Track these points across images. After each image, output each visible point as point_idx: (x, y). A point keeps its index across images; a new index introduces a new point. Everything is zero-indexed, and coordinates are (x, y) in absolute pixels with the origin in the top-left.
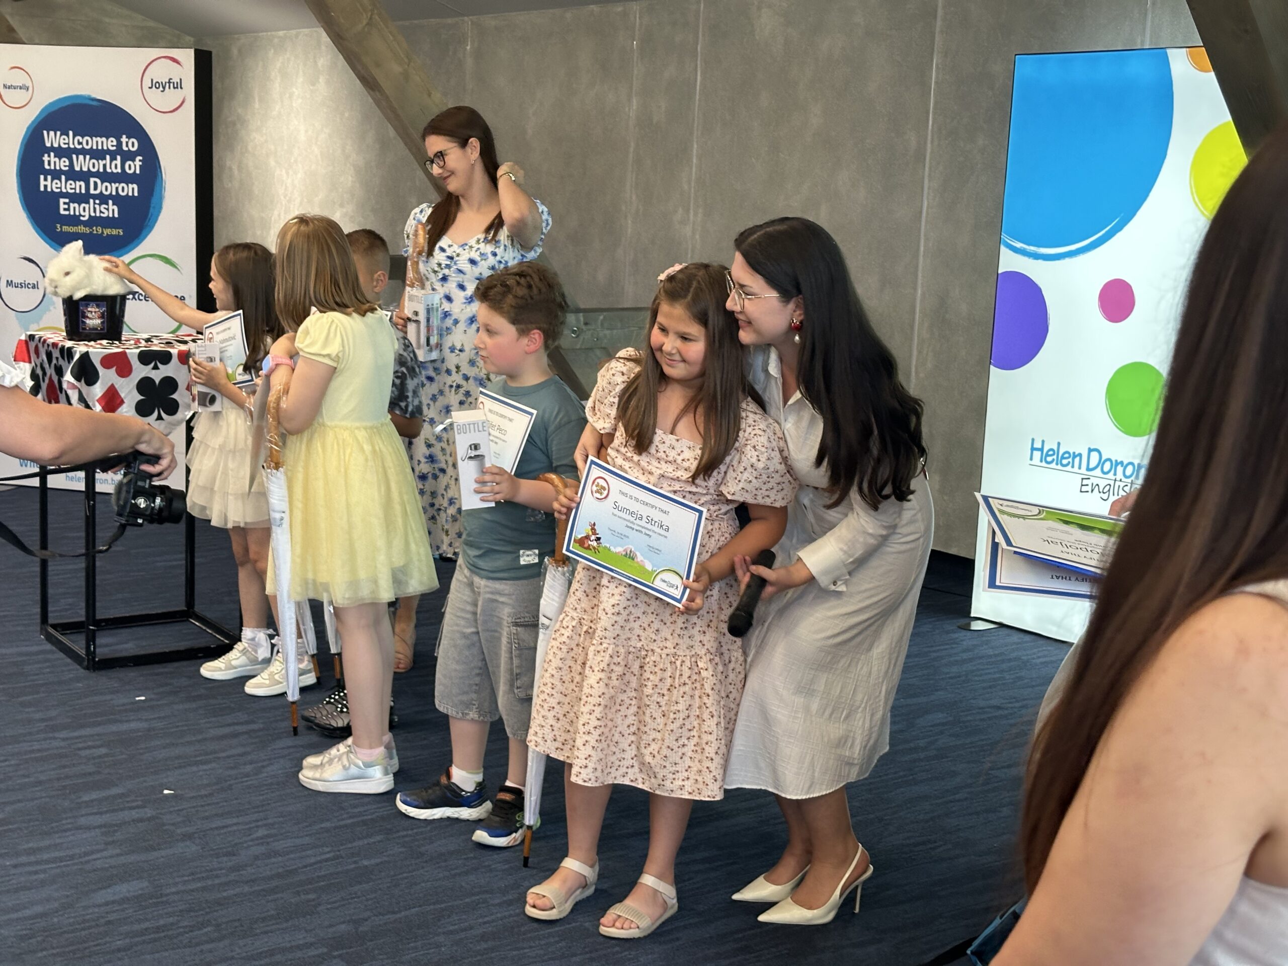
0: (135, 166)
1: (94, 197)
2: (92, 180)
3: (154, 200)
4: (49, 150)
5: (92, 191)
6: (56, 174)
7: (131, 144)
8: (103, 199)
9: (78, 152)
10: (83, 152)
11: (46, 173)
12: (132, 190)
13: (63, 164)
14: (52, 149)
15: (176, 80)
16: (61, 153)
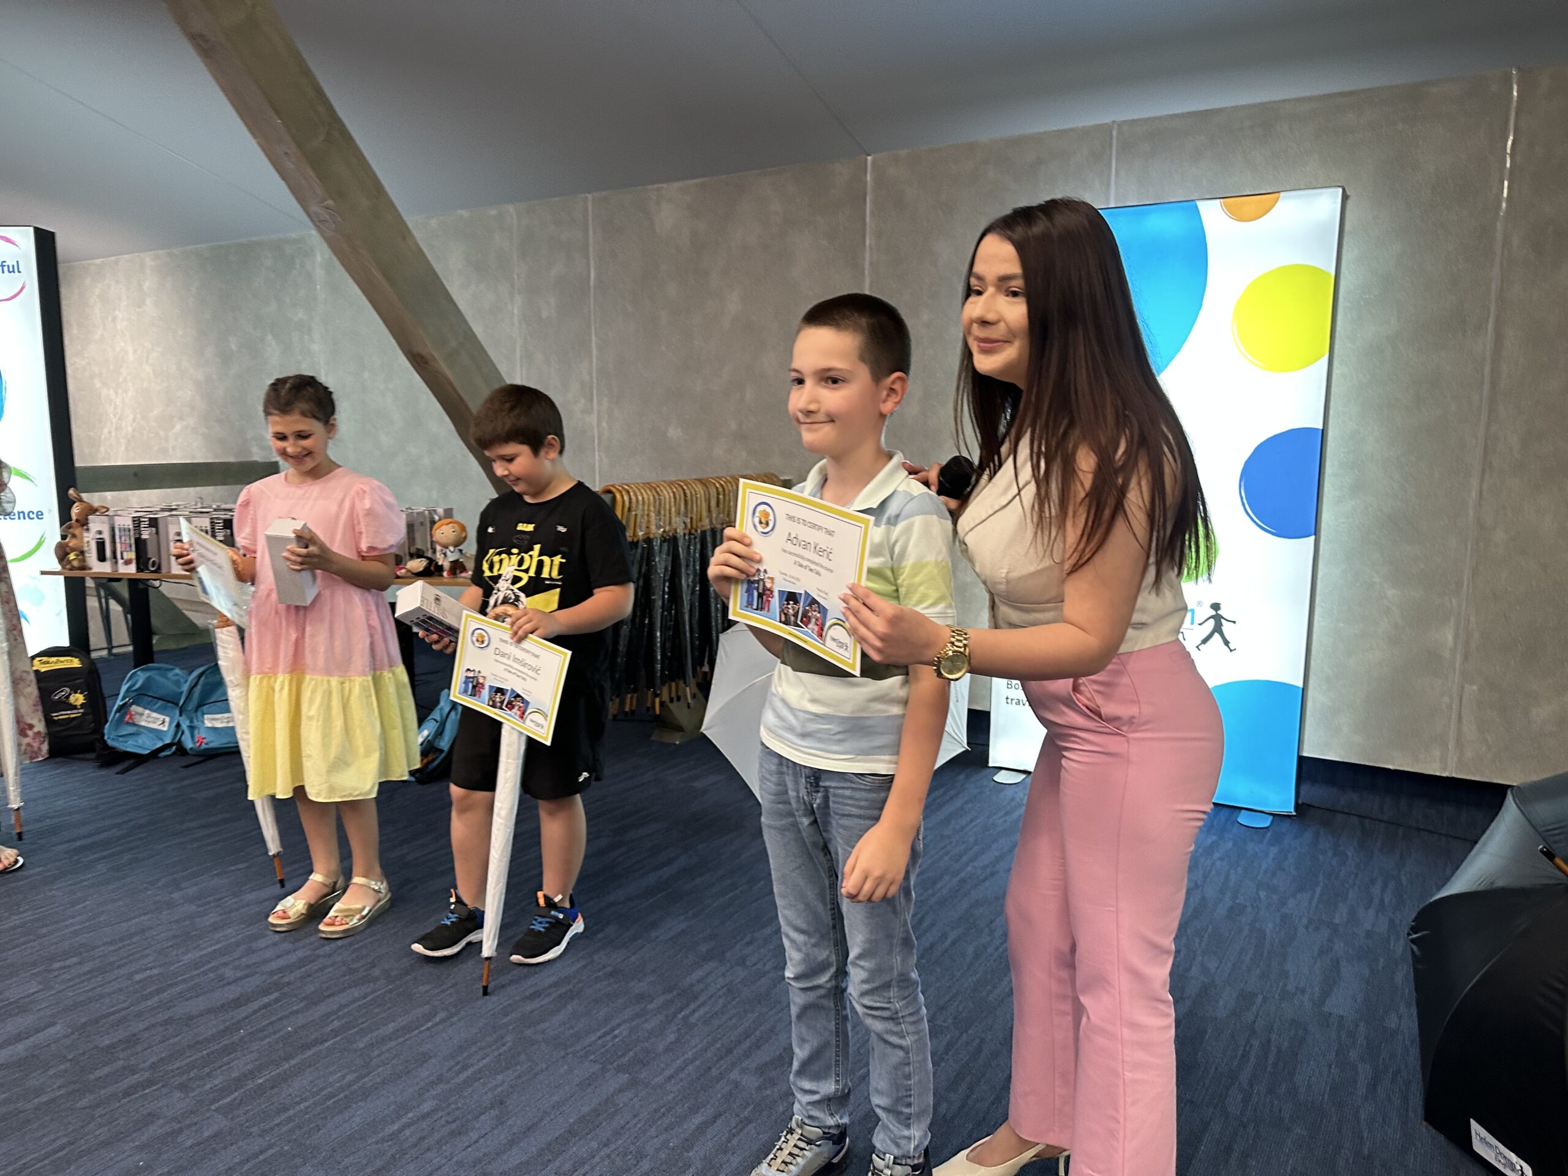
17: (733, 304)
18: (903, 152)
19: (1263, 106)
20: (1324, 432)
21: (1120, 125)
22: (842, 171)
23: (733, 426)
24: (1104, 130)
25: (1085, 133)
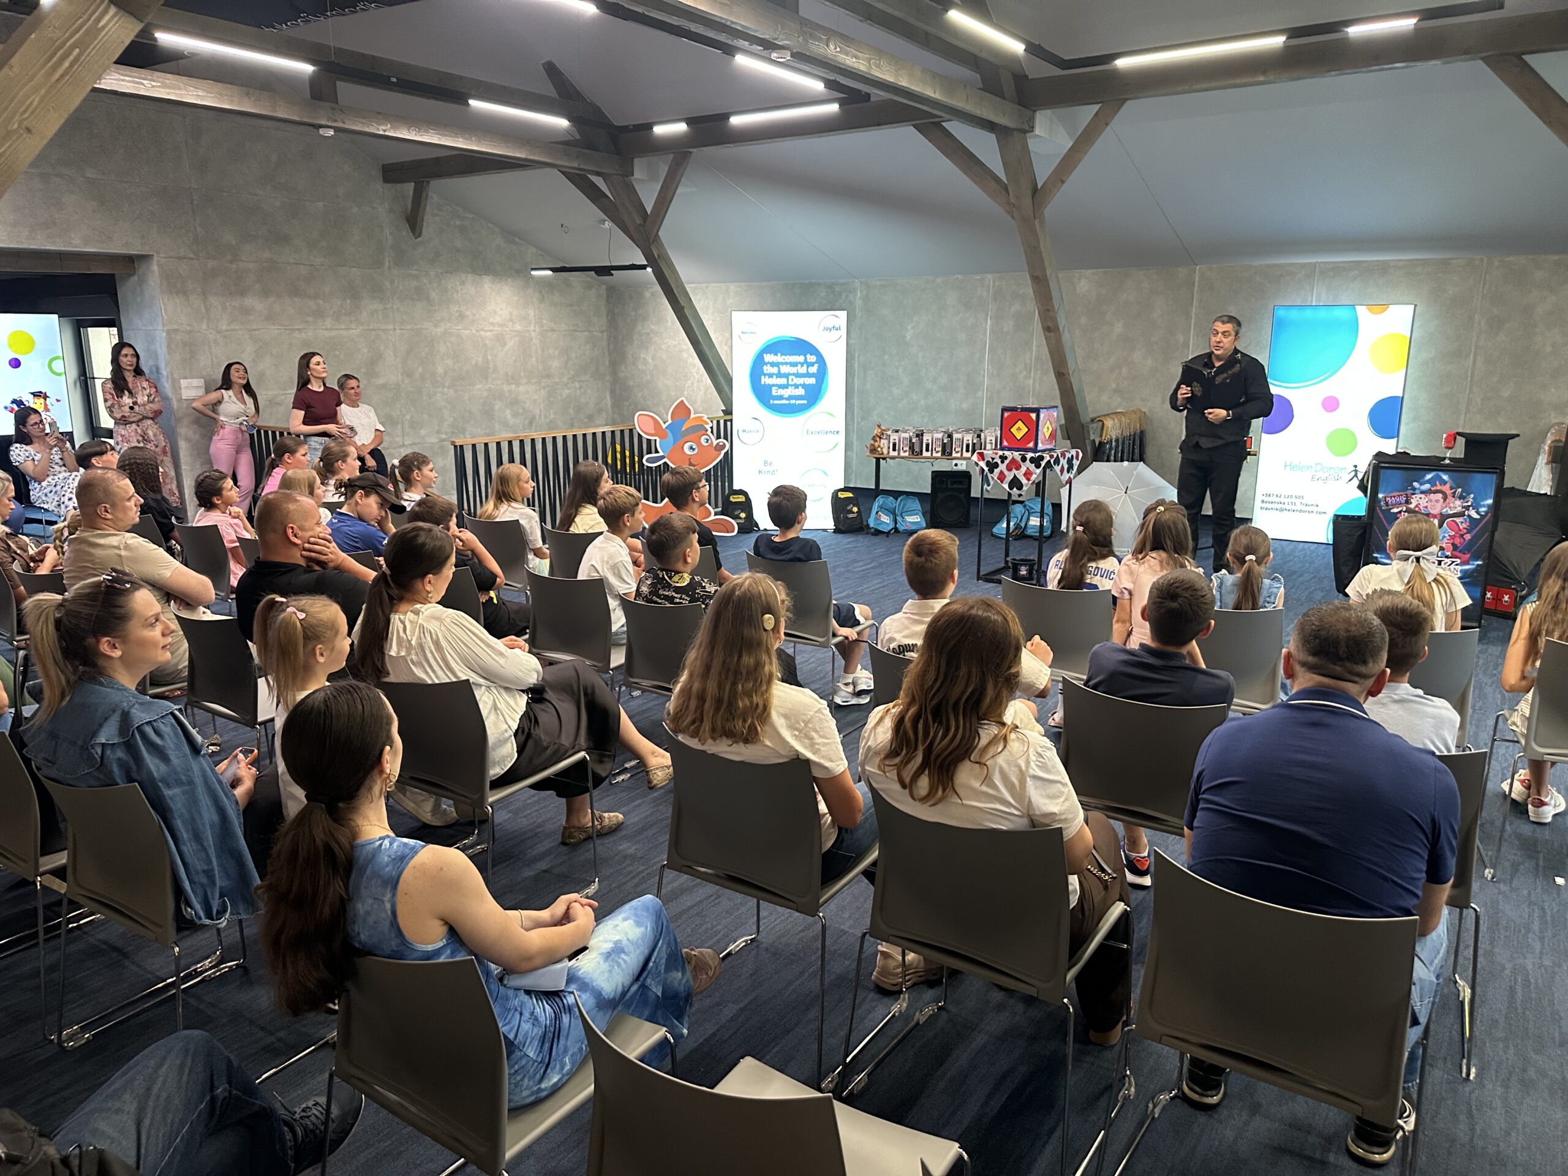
0: (814, 369)
1: (792, 385)
2: (790, 377)
3: (824, 385)
4: (766, 364)
5: (790, 383)
6: (771, 376)
7: (812, 358)
8: (796, 386)
9: (782, 364)
10: (786, 364)
11: (765, 375)
12: (812, 381)
13: (775, 370)
14: (769, 363)
15: (837, 326)
16: (773, 364)
17: (1119, 328)
18: (1214, 266)
19: (1383, 261)
20: (1403, 398)
21: (1320, 263)
22: (1182, 272)
23: (1114, 386)
24: (1314, 265)
25: (1304, 265)
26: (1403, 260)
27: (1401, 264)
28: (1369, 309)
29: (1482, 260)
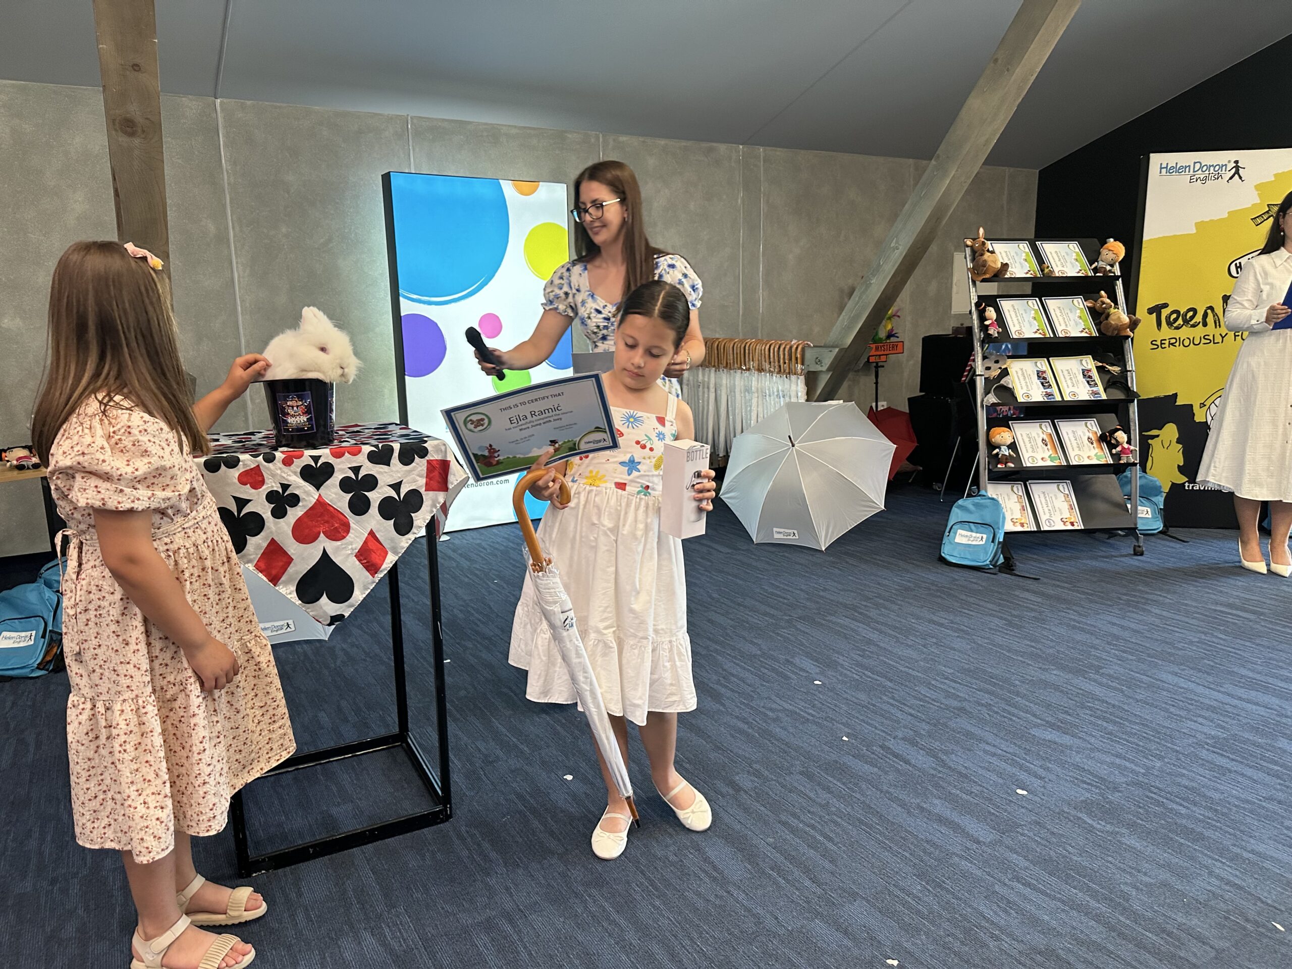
18: (249, 103)
21: (412, 118)
22: (190, 105)
24: (405, 119)
25: (390, 119)
26: (515, 127)
27: (514, 131)
28: (516, 187)
29: (598, 138)
